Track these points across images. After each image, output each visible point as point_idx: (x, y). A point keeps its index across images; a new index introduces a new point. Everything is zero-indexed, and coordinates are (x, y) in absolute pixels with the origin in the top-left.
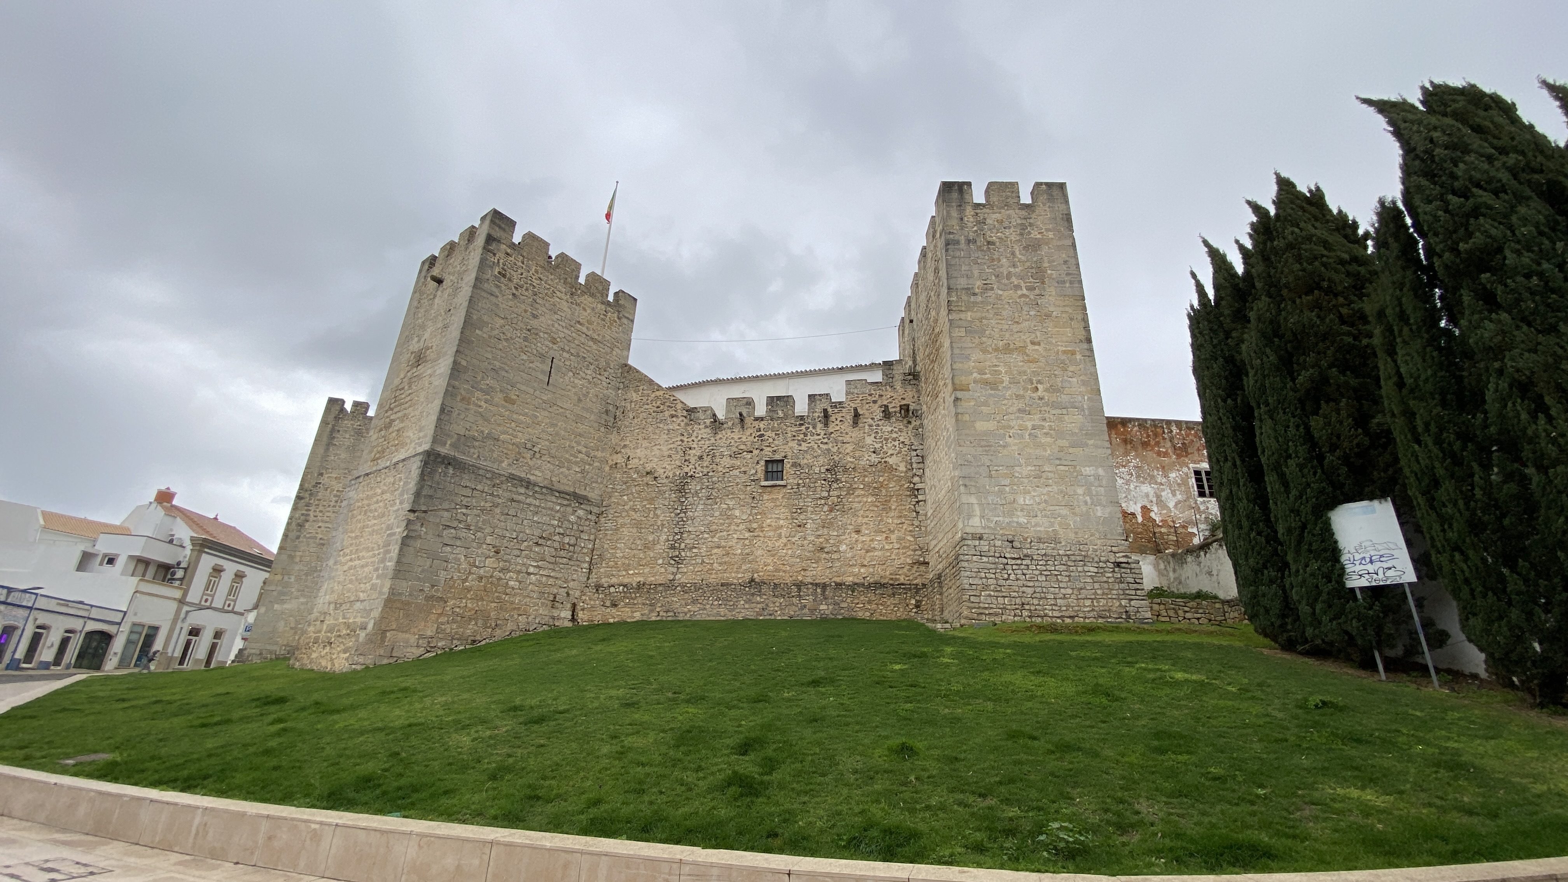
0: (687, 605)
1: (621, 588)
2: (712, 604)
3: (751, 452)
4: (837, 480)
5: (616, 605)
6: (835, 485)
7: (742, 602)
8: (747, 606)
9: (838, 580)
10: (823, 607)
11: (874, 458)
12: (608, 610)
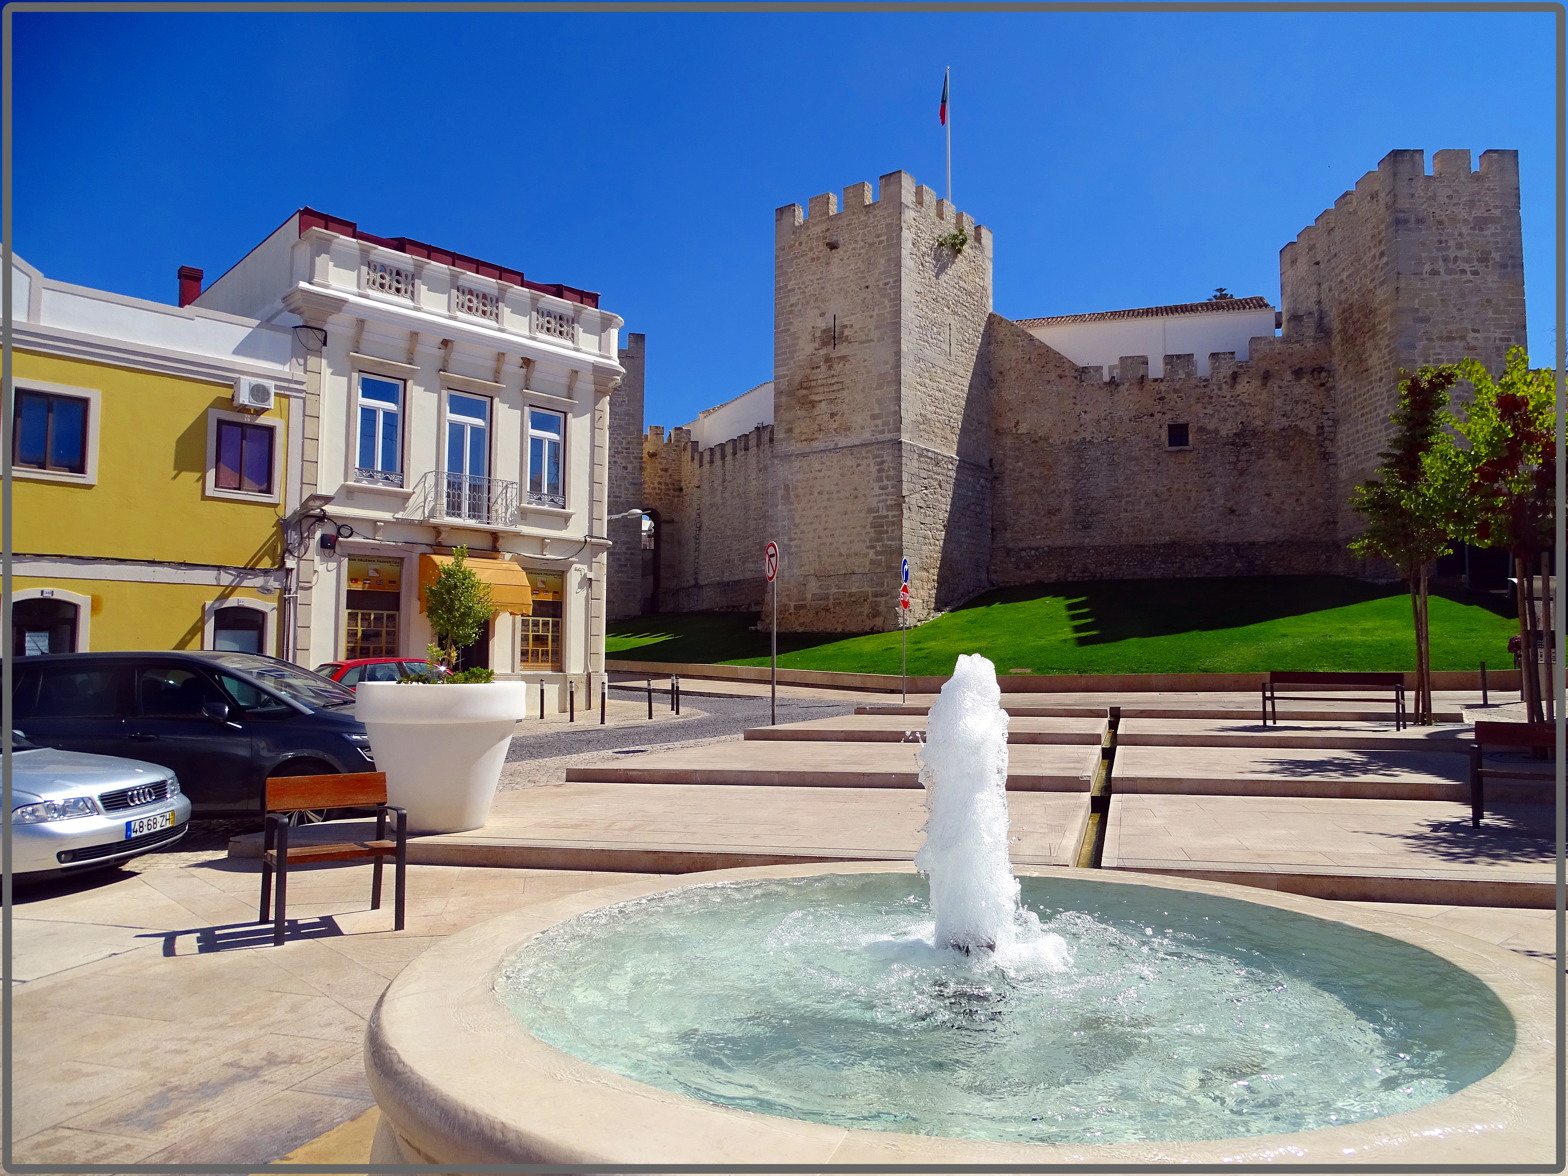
0: (1102, 565)
1: (1033, 552)
2: (1128, 565)
3: (1152, 415)
4: (1245, 445)
5: (1030, 568)
6: (1244, 450)
7: (1157, 563)
8: (1163, 566)
9: (1250, 540)
10: (1238, 565)
11: (1285, 422)
12: (1023, 572)
